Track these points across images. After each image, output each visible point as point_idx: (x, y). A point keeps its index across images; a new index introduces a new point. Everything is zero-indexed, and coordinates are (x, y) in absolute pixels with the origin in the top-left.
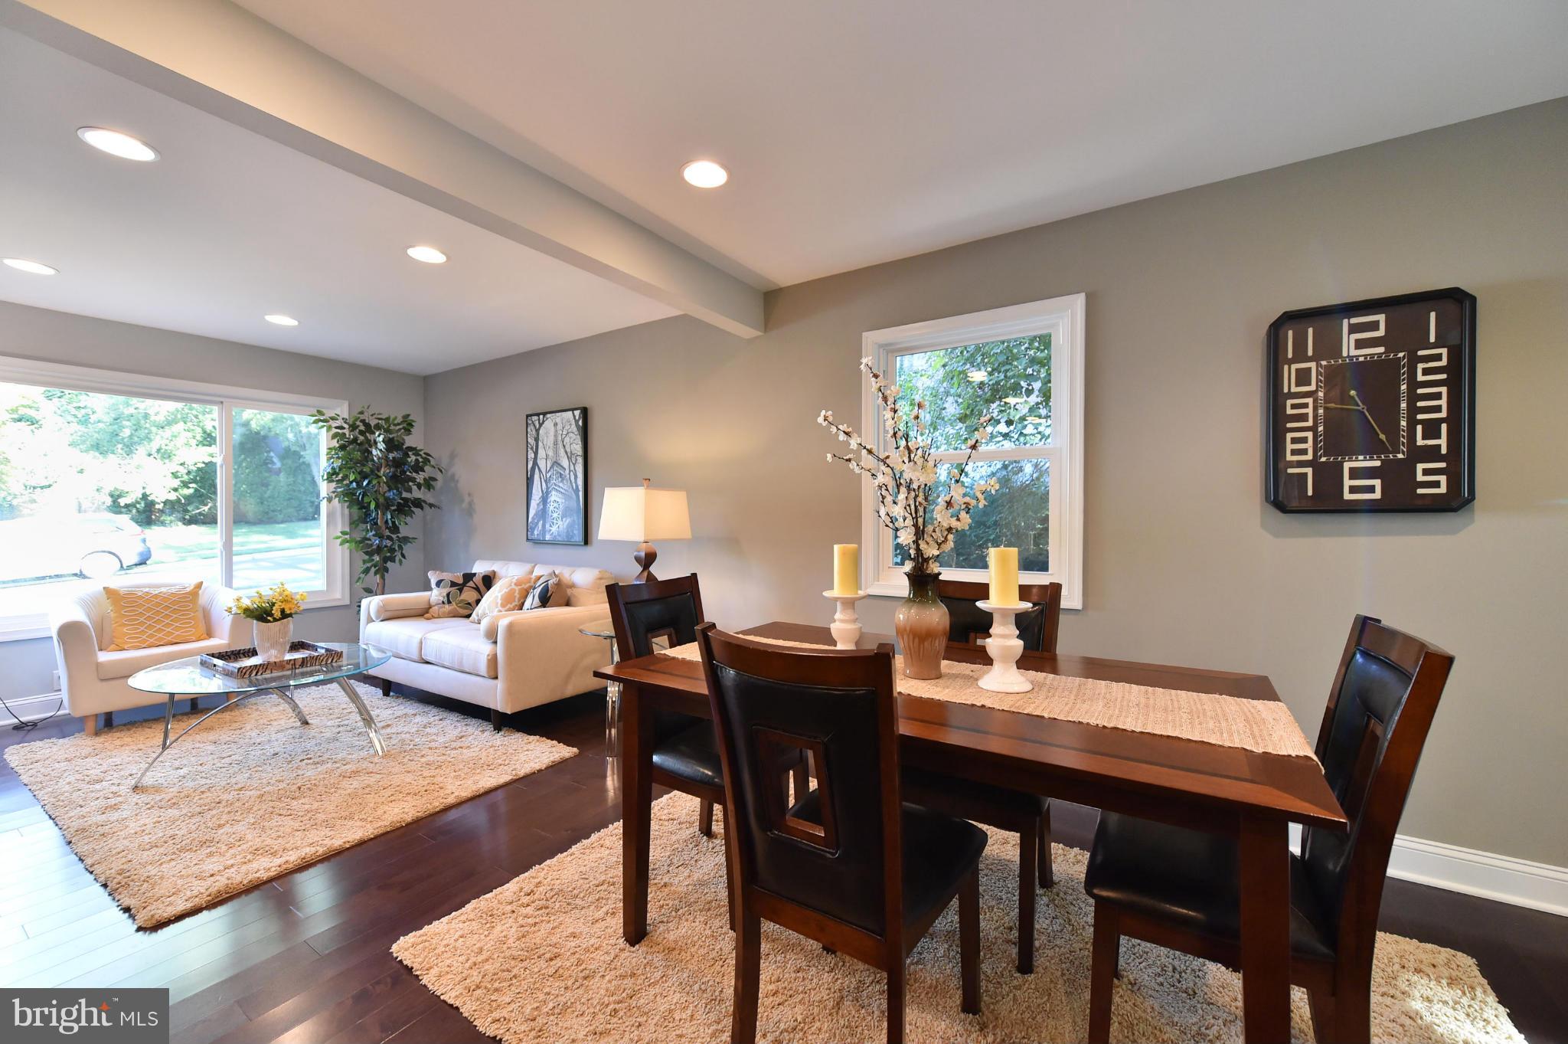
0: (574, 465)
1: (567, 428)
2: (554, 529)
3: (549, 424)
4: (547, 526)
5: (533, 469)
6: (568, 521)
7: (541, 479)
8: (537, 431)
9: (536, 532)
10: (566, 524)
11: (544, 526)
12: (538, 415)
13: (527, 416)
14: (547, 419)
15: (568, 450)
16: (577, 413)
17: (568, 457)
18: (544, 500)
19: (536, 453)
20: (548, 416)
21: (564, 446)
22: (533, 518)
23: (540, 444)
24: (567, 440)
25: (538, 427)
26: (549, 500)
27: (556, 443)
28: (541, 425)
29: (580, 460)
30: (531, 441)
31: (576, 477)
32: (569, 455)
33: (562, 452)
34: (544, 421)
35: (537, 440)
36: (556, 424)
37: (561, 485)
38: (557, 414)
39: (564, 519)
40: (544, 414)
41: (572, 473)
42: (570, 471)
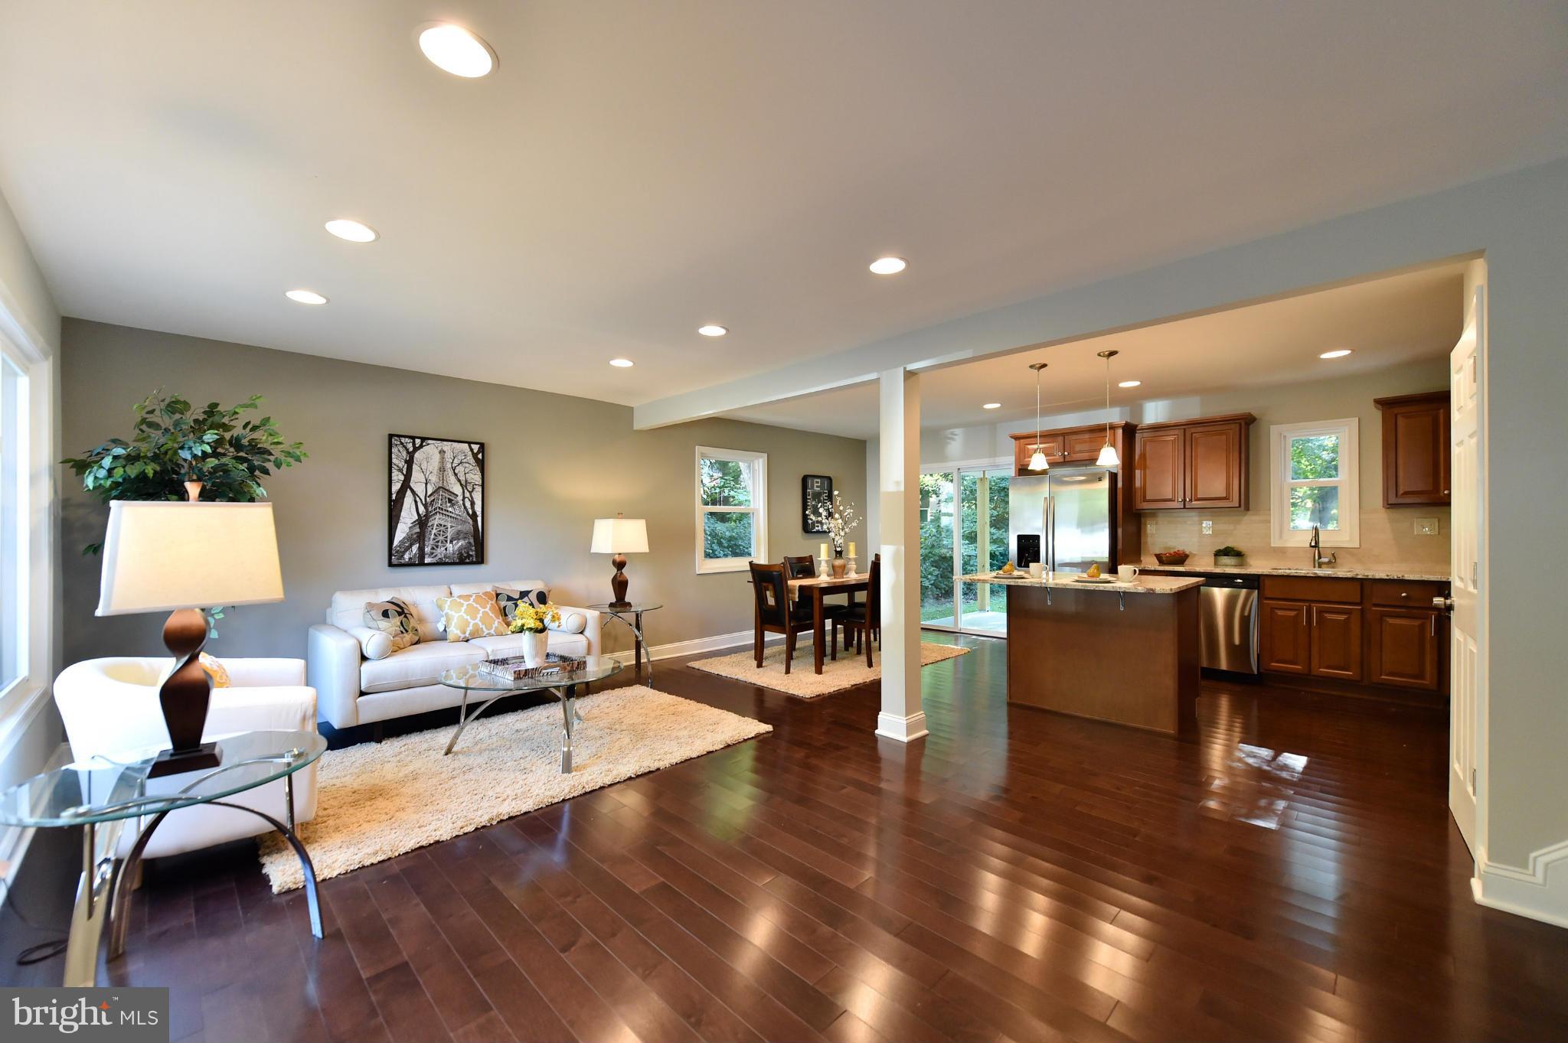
0: (470, 492)
1: (459, 457)
2: (439, 551)
3: (431, 450)
4: (427, 550)
5: (402, 493)
6: (460, 544)
7: (416, 502)
8: (411, 455)
9: (407, 556)
10: (456, 548)
11: (421, 549)
12: (413, 438)
13: (391, 436)
14: (428, 444)
15: (462, 478)
16: (476, 448)
17: (461, 485)
18: (422, 523)
19: (408, 477)
20: (430, 442)
21: (456, 474)
22: (402, 542)
23: (415, 467)
24: (460, 470)
25: (411, 449)
26: (430, 524)
27: (442, 469)
28: (416, 449)
29: (479, 489)
30: (399, 461)
31: (473, 503)
32: (463, 483)
33: (453, 479)
34: (421, 446)
35: (410, 463)
36: (442, 452)
37: (450, 509)
38: (445, 443)
39: (454, 542)
40: (423, 439)
41: (466, 500)
42: (464, 498)
